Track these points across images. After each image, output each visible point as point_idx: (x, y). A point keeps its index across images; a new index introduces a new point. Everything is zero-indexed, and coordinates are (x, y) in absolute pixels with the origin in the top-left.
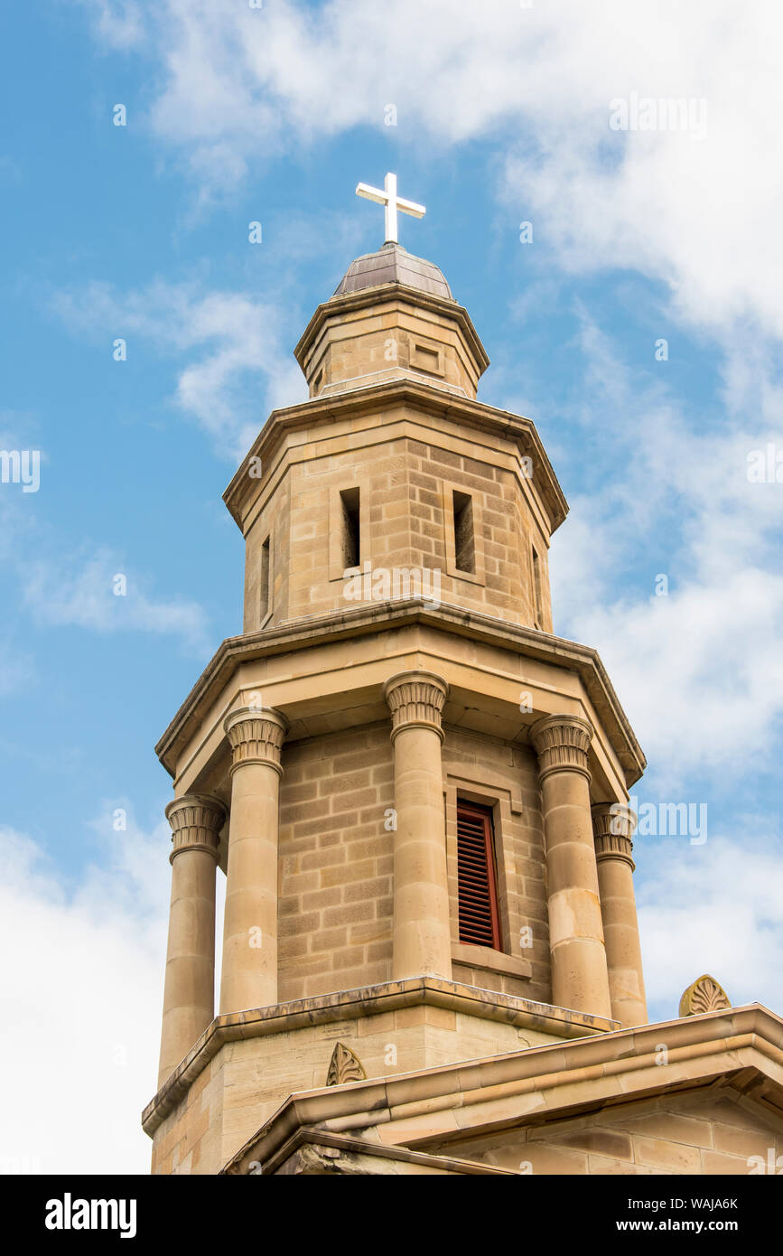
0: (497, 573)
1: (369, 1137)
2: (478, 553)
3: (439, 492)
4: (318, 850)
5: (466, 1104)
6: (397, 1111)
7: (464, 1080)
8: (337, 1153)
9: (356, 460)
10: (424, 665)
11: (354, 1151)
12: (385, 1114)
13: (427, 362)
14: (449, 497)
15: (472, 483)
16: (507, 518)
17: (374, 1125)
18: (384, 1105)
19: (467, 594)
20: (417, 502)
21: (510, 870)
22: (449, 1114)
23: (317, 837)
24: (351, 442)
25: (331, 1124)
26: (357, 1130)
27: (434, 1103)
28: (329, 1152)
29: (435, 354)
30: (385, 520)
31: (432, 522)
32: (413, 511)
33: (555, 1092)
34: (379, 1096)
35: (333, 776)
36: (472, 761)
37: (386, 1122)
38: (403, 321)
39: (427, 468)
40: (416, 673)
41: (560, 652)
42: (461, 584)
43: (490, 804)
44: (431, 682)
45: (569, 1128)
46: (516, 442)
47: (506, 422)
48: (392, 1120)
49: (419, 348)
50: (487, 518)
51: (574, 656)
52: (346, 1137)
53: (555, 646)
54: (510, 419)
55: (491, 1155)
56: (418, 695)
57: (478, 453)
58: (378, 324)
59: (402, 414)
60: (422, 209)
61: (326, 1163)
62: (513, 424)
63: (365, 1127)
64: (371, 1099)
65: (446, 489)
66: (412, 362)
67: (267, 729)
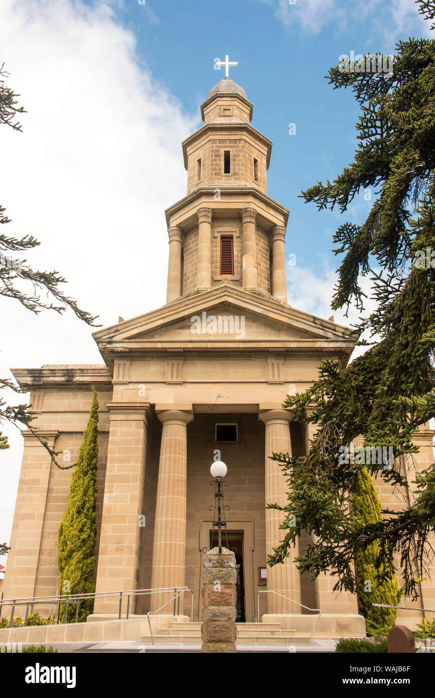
0: (237, 171)
1: (115, 339)
2: (231, 167)
3: (220, 153)
4: (191, 259)
5: (140, 326)
6: (121, 331)
7: (138, 321)
8: (106, 344)
9: (201, 150)
10: (204, 205)
11: (110, 343)
12: (118, 332)
13: (227, 113)
14: (223, 153)
15: (230, 147)
16: (241, 154)
17: (116, 336)
18: (117, 331)
19: (228, 180)
20: (214, 157)
21: (235, 253)
22: (136, 329)
23: (190, 256)
24: (199, 146)
25: (103, 338)
26: (111, 338)
27: (131, 328)
28: (104, 344)
29: (230, 110)
30: (206, 165)
31: (218, 162)
32: (212, 161)
33: (166, 318)
34: (116, 329)
35: (194, 239)
36: (225, 226)
37: (119, 334)
38: (220, 103)
39: (217, 147)
40: (201, 208)
41: (243, 191)
42: (226, 177)
43: (231, 236)
44: (206, 210)
45: (178, 325)
46: (244, 130)
47: (239, 126)
48: (121, 333)
49: (224, 110)
50: (235, 156)
51: (248, 191)
52: (109, 340)
53: (242, 189)
54: (240, 124)
55: (156, 336)
56: (202, 214)
57: (232, 137)
58: (214, 106)
59: (210, 133)
60: (236, 63)
61: (103, 347)
62: (241, 126)
63: (113, 337)
64: (113, 330)
65: (222, 152)
66: (222, 114)
67: (175, 231)
